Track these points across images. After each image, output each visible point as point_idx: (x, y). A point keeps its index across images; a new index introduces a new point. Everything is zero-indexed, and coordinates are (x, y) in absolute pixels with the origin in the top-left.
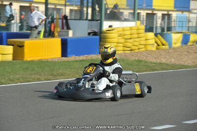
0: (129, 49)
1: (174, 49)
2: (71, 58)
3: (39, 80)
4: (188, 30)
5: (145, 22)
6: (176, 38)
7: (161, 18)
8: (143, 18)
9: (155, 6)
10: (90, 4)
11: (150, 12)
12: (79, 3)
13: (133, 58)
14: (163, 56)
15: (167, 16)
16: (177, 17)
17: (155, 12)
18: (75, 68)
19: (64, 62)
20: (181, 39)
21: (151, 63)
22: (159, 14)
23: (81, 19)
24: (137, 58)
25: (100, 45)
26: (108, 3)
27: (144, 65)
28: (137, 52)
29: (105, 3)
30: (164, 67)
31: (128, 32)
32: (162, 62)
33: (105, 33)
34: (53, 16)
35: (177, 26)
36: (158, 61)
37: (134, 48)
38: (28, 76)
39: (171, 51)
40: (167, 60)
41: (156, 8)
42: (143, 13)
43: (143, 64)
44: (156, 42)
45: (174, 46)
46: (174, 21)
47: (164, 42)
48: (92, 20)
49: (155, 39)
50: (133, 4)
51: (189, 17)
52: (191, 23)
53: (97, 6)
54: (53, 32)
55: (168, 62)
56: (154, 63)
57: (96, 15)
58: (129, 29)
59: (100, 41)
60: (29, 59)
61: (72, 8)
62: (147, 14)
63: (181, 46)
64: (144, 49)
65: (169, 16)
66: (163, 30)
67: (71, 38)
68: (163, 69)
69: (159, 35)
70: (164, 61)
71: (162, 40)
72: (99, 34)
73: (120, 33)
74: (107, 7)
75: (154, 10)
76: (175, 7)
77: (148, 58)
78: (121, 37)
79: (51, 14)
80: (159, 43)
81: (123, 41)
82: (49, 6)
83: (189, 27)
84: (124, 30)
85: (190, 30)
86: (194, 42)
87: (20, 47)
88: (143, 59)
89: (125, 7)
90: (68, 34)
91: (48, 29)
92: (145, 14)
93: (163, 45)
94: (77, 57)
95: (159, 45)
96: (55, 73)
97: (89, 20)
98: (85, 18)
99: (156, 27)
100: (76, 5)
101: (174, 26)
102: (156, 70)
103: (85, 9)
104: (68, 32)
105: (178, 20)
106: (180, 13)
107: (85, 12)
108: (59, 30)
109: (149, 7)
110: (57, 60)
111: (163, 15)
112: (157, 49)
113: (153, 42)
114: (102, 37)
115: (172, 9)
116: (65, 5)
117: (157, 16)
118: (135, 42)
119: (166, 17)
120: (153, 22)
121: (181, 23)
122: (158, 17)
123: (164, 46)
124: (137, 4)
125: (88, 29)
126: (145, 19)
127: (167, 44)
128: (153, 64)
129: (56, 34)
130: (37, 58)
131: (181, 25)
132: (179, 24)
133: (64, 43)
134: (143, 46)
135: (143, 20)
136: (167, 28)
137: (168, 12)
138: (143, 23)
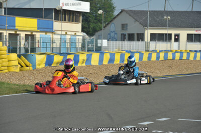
1: (38, 70)
4: (52, 52)
5: (8, 42)
6: (40, 59)
7: (24, 38)
8: (6, 39)
9: (17, 26)
11: (13, 32)
14: (27, 78)
15: (30, 37)
16: (41, 38)
17: (18, 33)
20: (45, 60)
21: (15, 85)
22: (23, 35)
27: (7, 88)
30: (28, 89)
35: (41, 46)
36: (22, 83)
39: (35, 72)
40: (31, 82)
41: (19, 28)
42: (6, 33)
43: (5, 86)
44: (19, 63)
45: (38, 67)
46: (38, 42)
47: (28, 63)
49: (18, 60)
51: (53, 38)
52: (54, 44)
56: (17, 85)
63: (45, 68)
64: (7, 71)
65: (33, 36)
66: (27, 51)
69: (22, 56)
70: (27, 82)
71: (26, 61)
75: (17, 30)
76: (38, 28)
77: (11, 80)
80: (23, 64)
83: (53, 48)
85: (54, 51)
86: (57, 63)
88: (6, 81)
92: (8, 35)
93: (27, 66)
95: (22, 67)
99: (20, 48)
101: (38, 47)
105: (42, 41)
106: (44, 34)
109: (11, 28)
111: (26, 35)
112: (20, 70)
113: (16, 63)
115: (36, 29)
117: (20, 37)
120: (17, 43)
121: (45, 44)
123: (28, 68)
126: (8, 40)
127: (31, 65)
131: (45, 46)
132: (43, 45)
134: (6, 68)
135: (6, 41)
136: (31, 49)
137: (32, 33)
138: (6, 44)
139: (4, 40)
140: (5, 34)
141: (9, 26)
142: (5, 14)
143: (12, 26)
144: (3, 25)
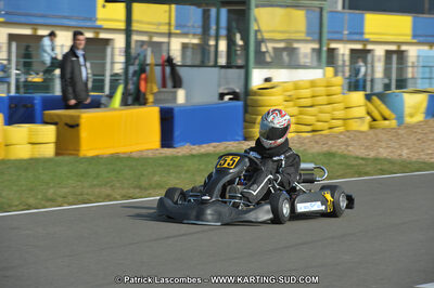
0: (309, 128)
1: (410, 127)
2: (182, 150)
3: (109, 197)
5: (347, 69)
6: (413, 104)
7: (383, 59)
8: (344, 61)
9: (369, 34)
10: (223, 32)
11: (359, 47)
12: (199, 31)
13: (316, 149)
14: (384, 144)
15: (397, 56)
16: (418, 56)
17: (369, 47)
18: (188, 171)
19: (166, 158)
20: (425, 105)
21: (357, 158)
22: (379, 51)
23: (203, 65)
24: (325, 148)
25: (245, 121)
26: (263, 28)
27: (340, 164)
28: (326, 136)
29: (256, 28)
30: (385, 167)
31: (307, 92)
32: (381, 156)
33: (255, 94)
34: (145, 60)
35: (420, 76)
36: (372, 154)
37: (319, 125)
38: (85, 191)
39: (401, 132)
40: (392, 152)
41: (372, 38)
42: (343, 50)
43: (337, 160)
44: (368, 113)
45: (408, 120)
46: (413, 67)
47: (387, 112)
48: (229, 66)
49: (366, 105)
50: (317, 30)
53: (238, 36)
54: (144, 94)
55: (395, 156)
56: (362, 159)
57: (236, 55)
58: (308, 85)
59: (246, 111)
60: (91, 154)
61: (186, 40)
62: (352, 51)
63: (425, 122)
64: (341, 129)
65: (401, 54)
66: (387, 87)
67: (181, 106)
68: (383, 172)
69: (375, 98)
70: (384, 153)
71: (383, 107)
72: (242, 96)
73: (289, 93)
74: (259, 37)
75: (367, 42)
76: (414, 36)
77: (350, 148)
78: (291, 103)
79: (139, 55)
80: (376, 114)
81: (295, 110)
82: (135, 38)
84: (297, 86)
87: (72, 126)
88: (340, 151)
89: (302, 36)
90: (175, 98)
91: (131, 87)
92: (347, 52)
93: (385, 119)
94: (196, 147)
95: (374, 120)
96: (144, 183)
97: (222, 67)
98: (212, 63)
99: (372, 81)
100: (194, 35)
101: (413, 78)
102: (366, 174)
103: (212, 43)
104: (175, 93)
105: (421, 64)
106: (426, 48)
107: (212, 49)
108: (155, 90)
109: (356, 37)
110: (150, 155)
111: (388, 53)
112: (371, 127)
113: (361, 112)
114: (249, 102)
115: (409, 39)
116: (170, 35)
117: (373, 56)
118: (321, 112)
119: (395, 57)
121: (427, 69)
122: (376, 59)
123: (387, 122)
124: (325, 30)
125: (219, 86)
126: (347, 63)
127: (393, 116)
128: (361, 161)
129: (151, 98)
130: (107, 151)
131: (427, 75)
132: (424, 73)
133: (167, 118)
134: (340, 122)
135: (344, 65)
136: (397, 81)
137: (399, 47)
138: (343, 72)
139: (340, 63)
140: (341, 52)
141: (350, 33)
142: (344, 7)
143: (357, 33)
144: (337, 32)
